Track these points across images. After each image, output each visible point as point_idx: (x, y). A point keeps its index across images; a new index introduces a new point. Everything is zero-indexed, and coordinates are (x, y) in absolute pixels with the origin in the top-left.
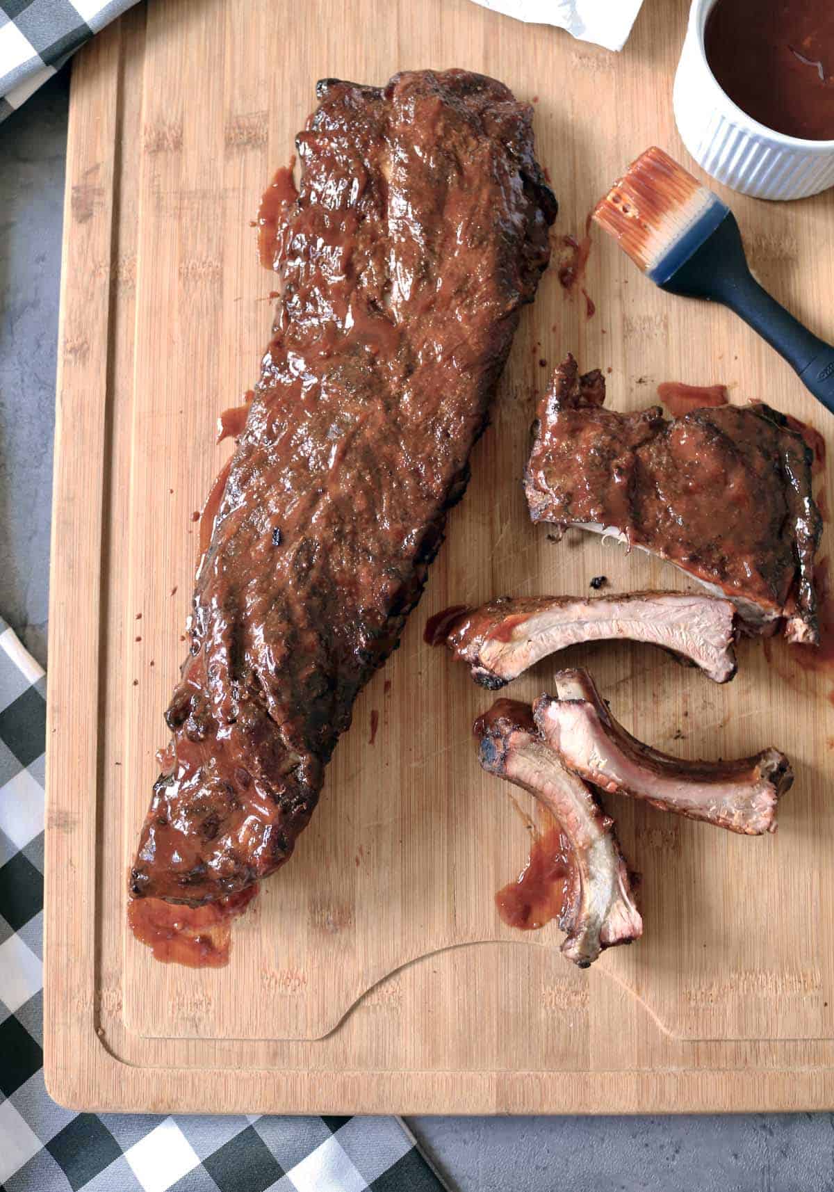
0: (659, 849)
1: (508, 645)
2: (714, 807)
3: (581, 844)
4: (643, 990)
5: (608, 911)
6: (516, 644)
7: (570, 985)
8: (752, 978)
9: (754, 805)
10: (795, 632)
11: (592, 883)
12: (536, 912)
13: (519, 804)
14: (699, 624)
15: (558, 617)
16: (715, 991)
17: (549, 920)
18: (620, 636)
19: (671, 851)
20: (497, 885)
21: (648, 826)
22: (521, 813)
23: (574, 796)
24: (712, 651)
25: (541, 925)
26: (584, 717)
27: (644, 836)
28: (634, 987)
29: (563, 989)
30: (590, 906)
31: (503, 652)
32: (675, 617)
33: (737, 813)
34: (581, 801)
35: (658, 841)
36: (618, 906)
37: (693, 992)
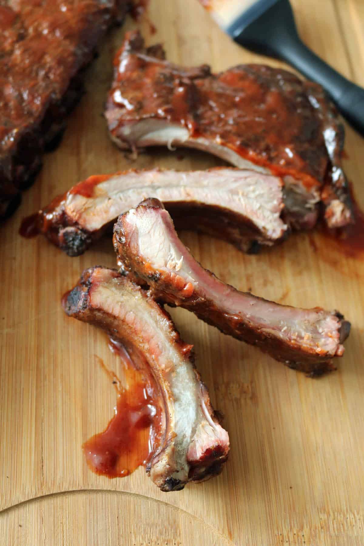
0: (238, 401)
1: (91, 200)
2: (285, 328)
3: (163, 366)
4: (236, 534)
5: (194, 431)
6: (97, 200)
7: (161, 533)
8: (341, 518)
9: (320, 330)
10: (333, 214)
11: (177, 404)
12: (123, 461)
13: (105, 363)
14: (254, 191)
15: (134, 180)
16: (306, 530)
17: (137, 467)
18: (188, 199)
19: (249, 401)
20: (84, 435)
21: (225, 380)
22: (107, 372)
23: (155, 325)
24: (267, 213)
25: (128, 473)
26: (160, 220)
27: (223, 388)
28: (226, 532)
29: (154, 539)
30: (176, 426)
31: (87, 206)
32: (234, 186)
33: (307, 335)
34: (161, 329)
35: (235, 393)
36: (203, 426)
37: (285, 533)
